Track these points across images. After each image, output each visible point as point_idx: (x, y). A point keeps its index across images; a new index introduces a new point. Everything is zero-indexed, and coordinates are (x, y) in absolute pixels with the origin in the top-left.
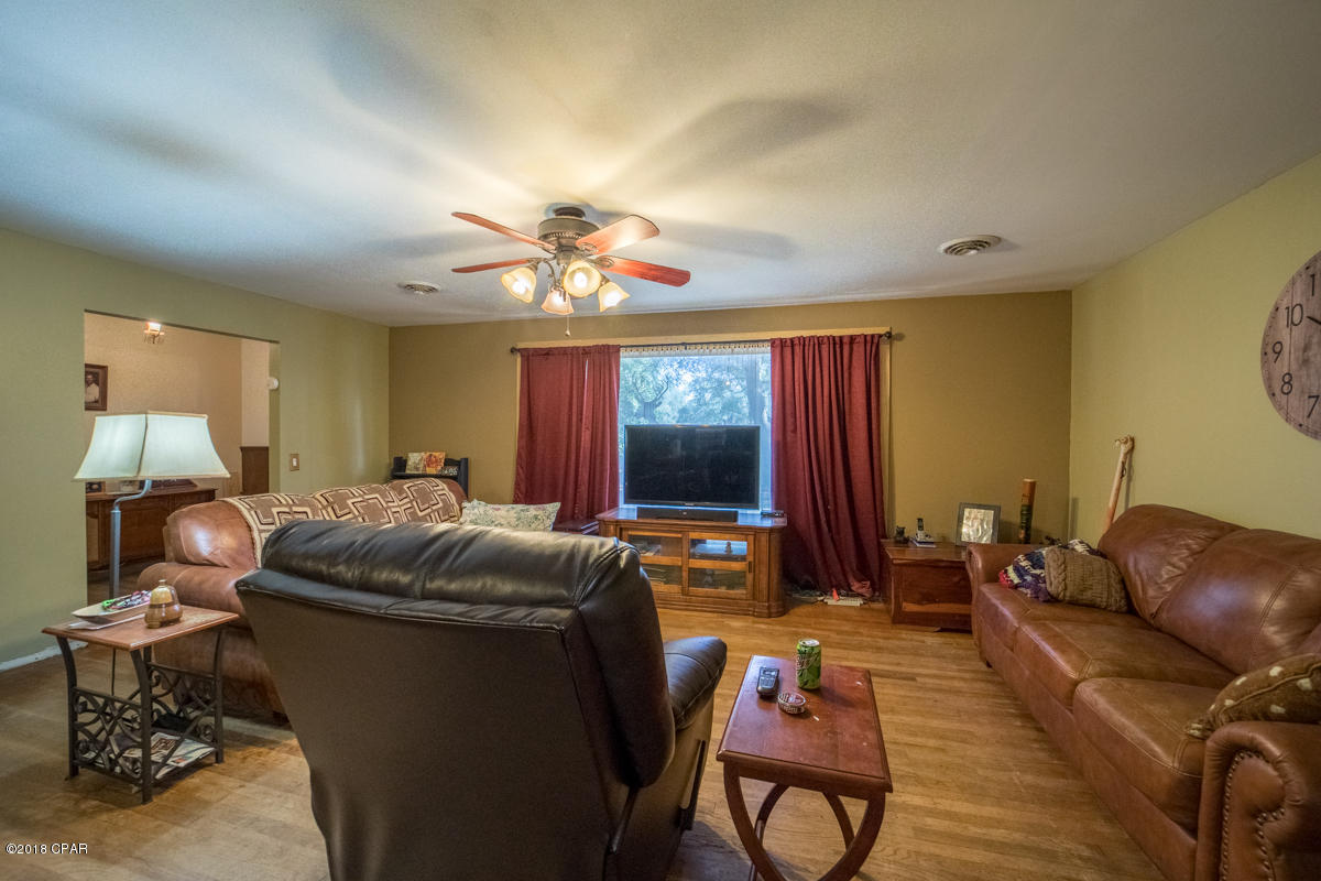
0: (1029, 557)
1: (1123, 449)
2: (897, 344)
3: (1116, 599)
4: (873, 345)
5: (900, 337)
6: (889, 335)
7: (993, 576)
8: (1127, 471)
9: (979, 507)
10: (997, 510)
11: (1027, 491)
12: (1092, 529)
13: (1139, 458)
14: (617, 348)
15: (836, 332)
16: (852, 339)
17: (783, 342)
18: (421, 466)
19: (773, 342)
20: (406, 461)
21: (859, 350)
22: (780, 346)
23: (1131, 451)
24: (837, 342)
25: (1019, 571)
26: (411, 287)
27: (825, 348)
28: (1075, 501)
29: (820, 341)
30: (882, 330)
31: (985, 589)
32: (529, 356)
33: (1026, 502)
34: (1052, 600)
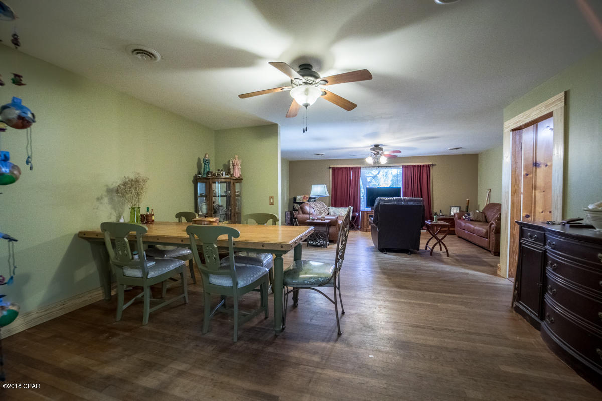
0: (467, 214)
1: (488, 192)
2: (434, 167)
3: (484, 219)
4: (429, 167)
5: (435, 165)
6: (433, 165)
7: (459, 218)
8: (489, 196)
9: (455, 206)
10: (460, 207)
11: (467, 202)
12: (481, 208)
13: (491, 194)
14: (360, 167)
15: (419, 164)
16: (424, 166)
17: (406, 166)
18: (301, 200)
19: (403, 166)
20: (296, 198)
21: (425, 169)
22: (405, 168)
23: (490, 192)
24: (420, 167)
25: (465, 216)
26: (318, 155)
27: (416, 168)
28: (479, 205)
29: (415, 166)
30: (431, 164)
31: (458, 220)
32: (334, 170)
33: (467, 205)
34: (471, 220)
